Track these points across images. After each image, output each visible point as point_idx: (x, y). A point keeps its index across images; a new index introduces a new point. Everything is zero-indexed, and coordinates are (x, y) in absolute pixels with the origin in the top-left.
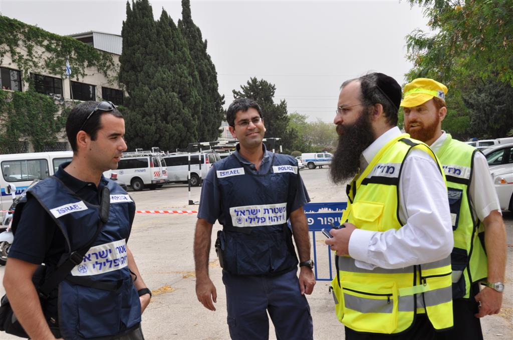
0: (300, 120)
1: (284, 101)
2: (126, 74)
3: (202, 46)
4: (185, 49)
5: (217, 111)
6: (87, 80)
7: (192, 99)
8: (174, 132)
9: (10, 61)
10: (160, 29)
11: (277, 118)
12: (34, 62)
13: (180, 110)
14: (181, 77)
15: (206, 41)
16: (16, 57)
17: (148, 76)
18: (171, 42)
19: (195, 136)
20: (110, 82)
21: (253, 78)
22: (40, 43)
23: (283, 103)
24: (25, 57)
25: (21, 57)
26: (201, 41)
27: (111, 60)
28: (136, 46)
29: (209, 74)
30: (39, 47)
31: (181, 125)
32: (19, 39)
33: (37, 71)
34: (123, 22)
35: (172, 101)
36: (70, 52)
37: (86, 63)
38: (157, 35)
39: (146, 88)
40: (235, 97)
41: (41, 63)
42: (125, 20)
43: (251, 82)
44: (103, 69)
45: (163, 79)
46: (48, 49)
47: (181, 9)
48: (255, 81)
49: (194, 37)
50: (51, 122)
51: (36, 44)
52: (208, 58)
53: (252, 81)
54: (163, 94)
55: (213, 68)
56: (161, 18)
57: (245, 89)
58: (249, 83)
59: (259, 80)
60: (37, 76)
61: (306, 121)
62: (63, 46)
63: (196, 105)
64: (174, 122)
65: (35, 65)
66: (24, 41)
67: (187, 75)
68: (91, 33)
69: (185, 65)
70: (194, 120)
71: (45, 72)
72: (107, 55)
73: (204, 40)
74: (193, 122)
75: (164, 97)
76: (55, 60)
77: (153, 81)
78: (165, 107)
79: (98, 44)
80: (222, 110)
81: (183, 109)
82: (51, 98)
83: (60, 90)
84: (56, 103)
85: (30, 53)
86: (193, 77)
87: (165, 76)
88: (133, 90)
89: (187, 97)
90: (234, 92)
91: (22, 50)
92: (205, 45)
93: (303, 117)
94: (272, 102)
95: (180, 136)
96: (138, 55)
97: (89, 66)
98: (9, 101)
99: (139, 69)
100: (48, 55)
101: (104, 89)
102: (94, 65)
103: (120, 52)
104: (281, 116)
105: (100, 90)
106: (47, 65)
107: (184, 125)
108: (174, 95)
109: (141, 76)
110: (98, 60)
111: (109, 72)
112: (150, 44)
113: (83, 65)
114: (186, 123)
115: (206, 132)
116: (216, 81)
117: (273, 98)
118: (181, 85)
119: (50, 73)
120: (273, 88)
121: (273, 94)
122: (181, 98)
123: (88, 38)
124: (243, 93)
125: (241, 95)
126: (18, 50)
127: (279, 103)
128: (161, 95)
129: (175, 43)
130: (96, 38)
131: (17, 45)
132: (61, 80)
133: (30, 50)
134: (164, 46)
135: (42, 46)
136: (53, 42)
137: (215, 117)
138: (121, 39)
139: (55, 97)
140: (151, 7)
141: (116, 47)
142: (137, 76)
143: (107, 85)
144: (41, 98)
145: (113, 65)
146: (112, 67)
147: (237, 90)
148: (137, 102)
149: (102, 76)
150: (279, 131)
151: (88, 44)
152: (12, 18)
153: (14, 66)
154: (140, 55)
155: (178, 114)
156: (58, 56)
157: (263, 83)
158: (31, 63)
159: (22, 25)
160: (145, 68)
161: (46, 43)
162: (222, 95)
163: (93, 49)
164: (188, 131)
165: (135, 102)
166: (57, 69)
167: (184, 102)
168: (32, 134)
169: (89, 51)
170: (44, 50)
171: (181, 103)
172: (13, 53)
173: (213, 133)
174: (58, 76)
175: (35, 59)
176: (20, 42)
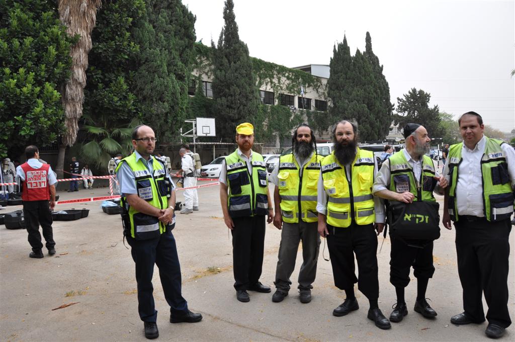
0: (447, 118)
1: (437, 106)
2: (332, 92)
3: (380, 69)
4: (371, 75)
5: (389, 114)
6: (307, 96)
7: (376, 108)
8: (364, 130)
9: (270, 88)
10: (356, 62)
11: (431, 119)
12: (281, 87)
13: (368, 116)
14: (369, 94)
15: (382, 66)
16: (273, 85)
17: (348, 94)
18: (363, 71)
19: (376, 132)
20: (319, 96)
21: (413, 88)
22: (284, 75)
23: (436, 107)
24: (277, 85)
25: (275, 85)
26: (379, 66)
27: (321, 82)
28: (340, 74)
29: (384, 89)
30: (283, 78)
31: (368, 126)
32: (274, 74)
33: (282, 92)
34: (331, 58)
35: (363, 110)
36: (299, 79)
37: (307, 85)
38: (354, 66)
39: (347, 101)
40: (399, 103)
41: (284, 87)
42: (332, 57)
43: (411, 91)
44: (316, 88)
45: (357, 95)
46: (288, 78)
47: (365, 44)
48: (414, 90)
49: (374, 63)
50: (288, 123)
51: (282, 76)
52: (383, 77)
53: (413, 91)
54: (358, 105)
55: (387, 84)
56: (356, 55)
57: (407, 97)
58: (410, 92)
59: (418, 90)
60: (282, 95)
61: (452, 119)
62: (295, 76)
63: (379, 112)
64: (364, 123)
65: (282, 89)
66: (277, 75)
67: (373, 92)
68: (310, 65)
69: (372, 86)
70: (377, 122)
71: (286, 93)
72: (318, 79)
73: (380, 65)
74: (377, 124)
75: (358, 107)
76: (291, 85)
77: (350, 97)
78: (358, 114)
79: (314, 72)
80: (392, 114)
81: (370, 115)
82: (289, 108)
83: (292, 103)
84: (291, 111)
85: (279, 82)
86: (377, 93)
87: (358, 93)
88: (338, 102)
89: (373, 107)
90: (398, 99)
91: (275, 81)
92: (382, 69)
93: (450, 116)
94: (427, 106)
95: (367, 133)
96: (341, 80)
97: (308, 87)
98: (269, 111)
99: (341, 88)
100: (288, 82)
101: (316, 101)
102: (311, 86)
103: (328, 77)
104: (434, 117)
105: (314, 102)
106: (287, 88)
107: (370, 125)
108: (364, 106)
109: (343, 93)
110: (313, 82)
111: (319, 90)
112: (349, 72)
113: (305, 86)
114: (372, 124)
115: (381, 130)
116: (389, 94)
117: (428, 104)
118: (368, 99)
119: (288, 93)
120: (429, 96)
121: (428, 101)
122: (368, 108)
123: (308, 69)
124: (405, 100)
125: (404, 101)
126: (274, 80)
127: (433, 108)
128: (356, 106)
129: (365, 71)
130: (313, 69)
131: (273, 78)
132: (293, 97)
133: (279, 79)
134: (358, 74)
135: (285, 77)
136: (290, 73)
137: (387, 119)
138: (329, 68)
139: (291, 108)
140: (349, 47)
141: (326, 74)
142: (340, 93)
143: (318, 99)
144: (284, 109)
145: (322, 85)
146: (321, 86)
147: (400, 98)
148: (340, 110)
149: (315, 92)
150: (432, 129)
151: (308, 72)
152: (271, 62)
153: (272, 90)
154: (342, 80)
155: (367, 118)
156: (292, 82)
157: (421, 92)
158: (279, 88)
159: (276, 65)
160: (346, 88)
161: (287, 74)
162: (392, 104)
163: (311, 75)
164: (372, 129)
165: (338, 110)
166: (292, 90)
167: (371, 110)
168: (279, 130)
169: (309, 77)
170: (286, 79)
171: (369, 111)
172: (272, 82)
173: (385, 131)
174: (292, 95)
175: (281, 85)
176: (275, 76)
